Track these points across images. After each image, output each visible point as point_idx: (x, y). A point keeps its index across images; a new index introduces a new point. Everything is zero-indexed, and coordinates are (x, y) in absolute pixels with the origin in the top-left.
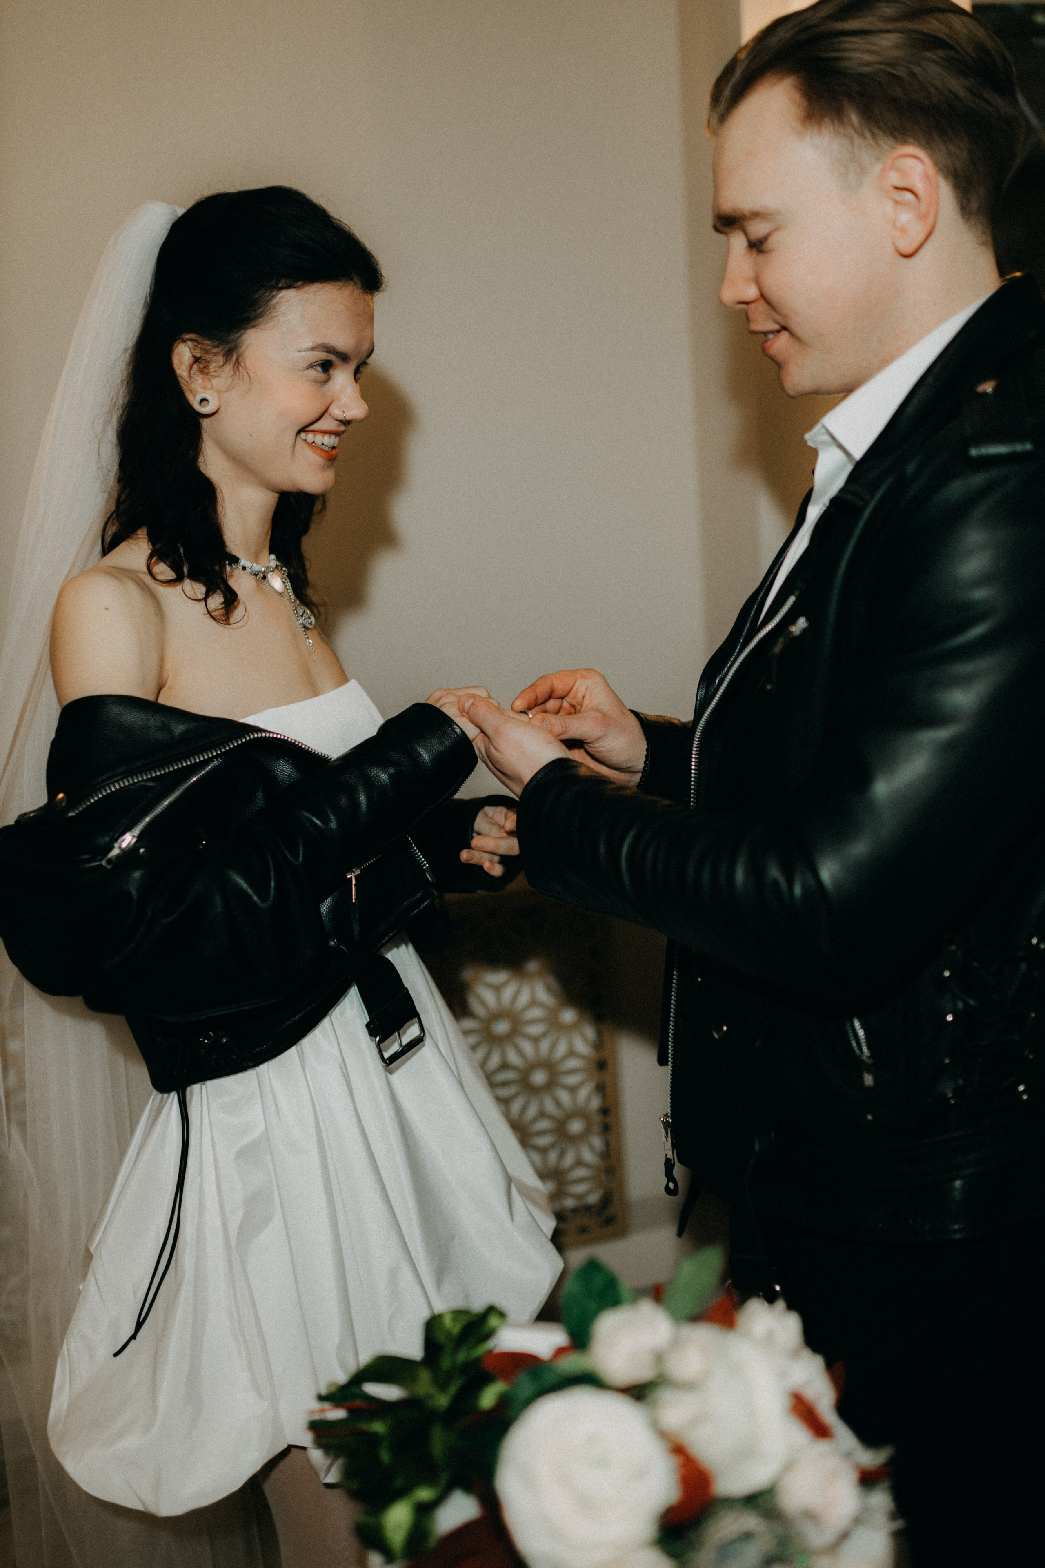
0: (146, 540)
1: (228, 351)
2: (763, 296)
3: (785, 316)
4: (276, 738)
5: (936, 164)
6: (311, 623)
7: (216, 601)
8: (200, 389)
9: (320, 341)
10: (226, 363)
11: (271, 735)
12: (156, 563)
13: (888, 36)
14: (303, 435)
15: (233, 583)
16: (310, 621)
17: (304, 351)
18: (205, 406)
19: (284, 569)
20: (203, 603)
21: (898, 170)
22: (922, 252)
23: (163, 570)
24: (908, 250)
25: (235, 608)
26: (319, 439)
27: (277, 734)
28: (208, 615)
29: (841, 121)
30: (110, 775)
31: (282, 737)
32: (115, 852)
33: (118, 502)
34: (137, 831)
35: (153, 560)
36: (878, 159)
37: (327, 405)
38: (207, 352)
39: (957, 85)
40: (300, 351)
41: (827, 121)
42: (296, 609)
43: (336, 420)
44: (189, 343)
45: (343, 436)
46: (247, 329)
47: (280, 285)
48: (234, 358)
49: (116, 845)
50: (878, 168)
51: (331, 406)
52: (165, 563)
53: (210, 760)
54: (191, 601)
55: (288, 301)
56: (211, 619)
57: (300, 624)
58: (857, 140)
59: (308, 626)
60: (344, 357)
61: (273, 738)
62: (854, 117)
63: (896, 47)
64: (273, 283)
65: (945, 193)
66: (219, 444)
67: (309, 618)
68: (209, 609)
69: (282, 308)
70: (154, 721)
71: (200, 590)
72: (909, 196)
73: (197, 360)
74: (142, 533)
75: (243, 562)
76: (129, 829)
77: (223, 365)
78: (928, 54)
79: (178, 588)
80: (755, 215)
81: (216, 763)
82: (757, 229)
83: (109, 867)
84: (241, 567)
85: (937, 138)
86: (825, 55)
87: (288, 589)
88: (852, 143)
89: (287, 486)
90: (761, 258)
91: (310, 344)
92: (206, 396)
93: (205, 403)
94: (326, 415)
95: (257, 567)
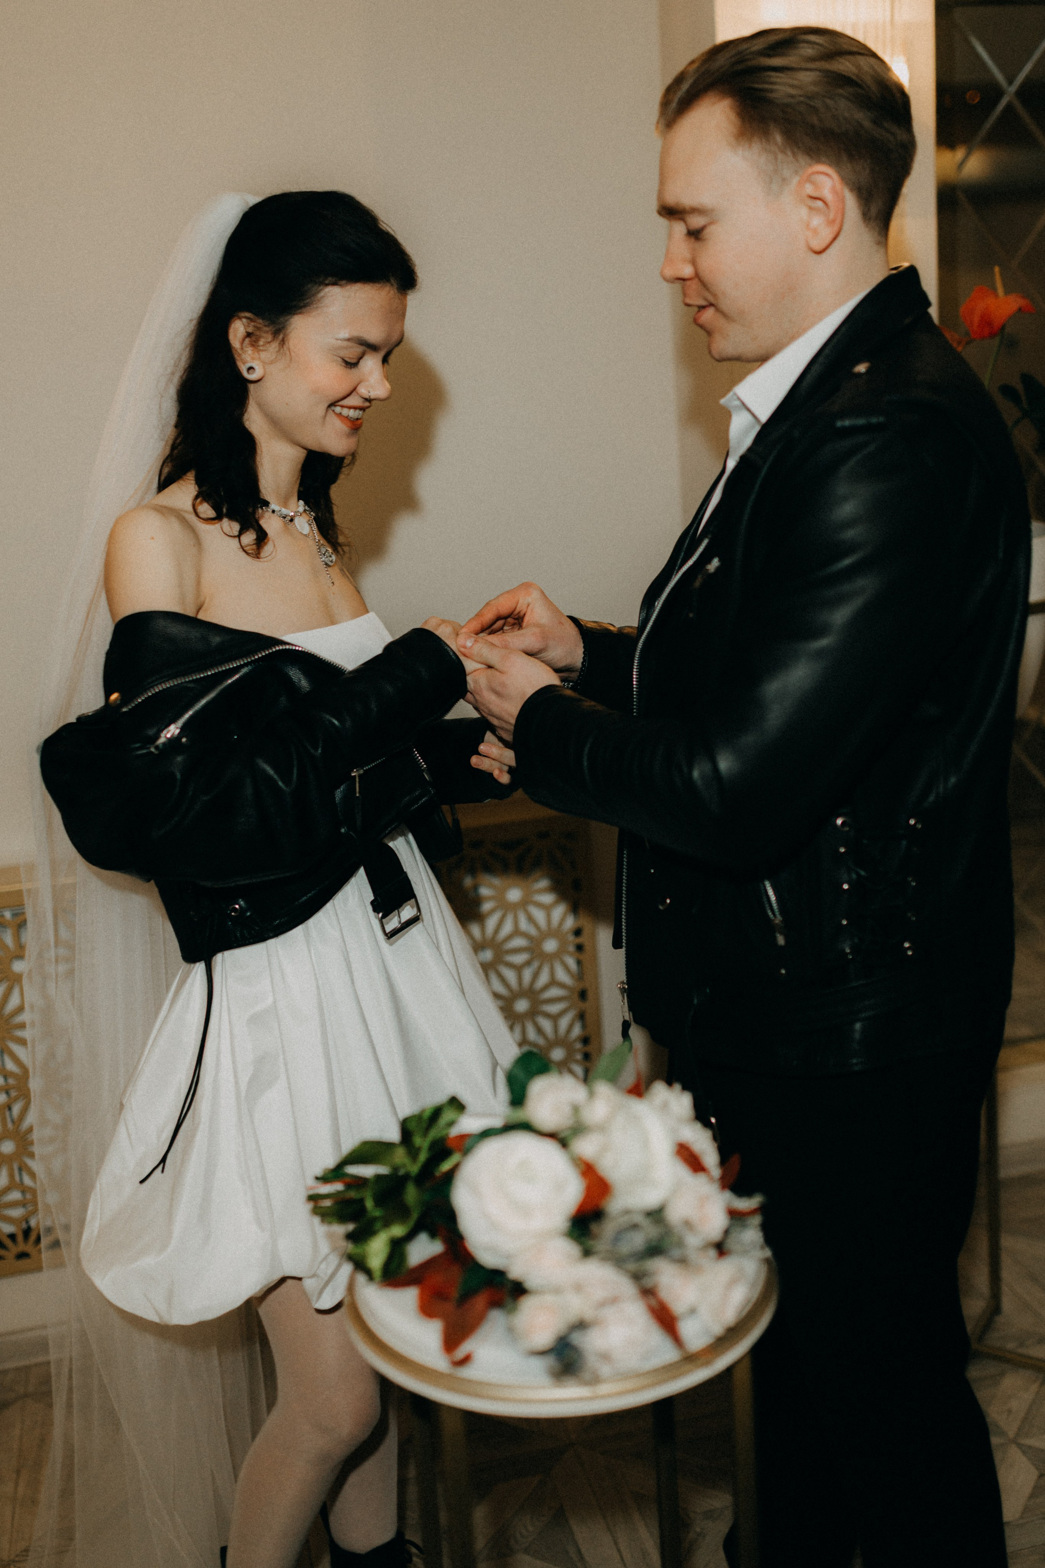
0: (193, 482)
1: (277, 330)
2: (697, 275)
3: (715, 296)
4: (298, 650)
5: (843, 178)
6: (331, 561)
7: (249, 538)
8: (249, 359)
9: (355, 334)
10: (273, 340)
11: (294, 648)
12: (201, 503)
13: (808, 73)
14: (333, 408)
15: (263, 523)
16: (331, 559)
17: (341, 340)
18: (251, 374)
19: (312, 513)
20: (237, 539)
21: (813, 183)
22: (828, 252)
23: (206, 510)
24: (818, 248)
25: (266, 544)
26: (345, 412)
27: (299, 647)
28: (241, 550)
29: (768, 141)
30: (154, 678)
31: (303, 650)
32: (162, 740)
33: (173, 447)
34: (181, 722)
35: (199, 500)
36: (796, 172)
37: (355, 385)
38: (258, 329)
39: (862, 117)
40: (337, 339)
41: (755, 139)
42: (319, 549)
43: (363, 398)
44: (244, 320)
45: (367, 410)
46: (294, 314)
47: (327, 282)
48: (281, 337)
49: (163, 735)
50: (795, 180)
51: (359, 386)
52: (208, 503)
53: (242, 666)
54: (227, 537)
55: (332, 296)
56: (244, 553)
57: (323, 561)
58: (780, 156)
59: (330, 564)
60: (372, 347)
61: (295, 650)
62: (779, 138)
63: (814, 83)
64: (321, 279)
65: (851, 203)
66: (260, 405)
67: (330, 556)
68: (243, 545)
69: (327, 301)
70: (195, 634)
71: (236, 527)
72: (819, 204)
73: (249, 335)
74: (191, 476)
75: (273, 506)
76: (174, 721)
77: (271, 342)
78: (840, 91)
79: (218, 526)
80: (694, 211)
81: (245, 670)
82: (696, 221)
83: (156, 752)
84: (271, 510)
85: (845, 159)
86: (756, 86)
87: (313, 530)
88: (776, 158)
89: (315, 447)
90: (697, 245)
91: (347, 336)
92: (254, 365)
93: (251, 371)
94: (354, 393)
95: (284, 511)
